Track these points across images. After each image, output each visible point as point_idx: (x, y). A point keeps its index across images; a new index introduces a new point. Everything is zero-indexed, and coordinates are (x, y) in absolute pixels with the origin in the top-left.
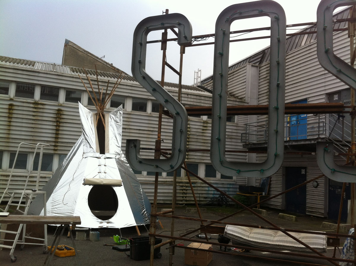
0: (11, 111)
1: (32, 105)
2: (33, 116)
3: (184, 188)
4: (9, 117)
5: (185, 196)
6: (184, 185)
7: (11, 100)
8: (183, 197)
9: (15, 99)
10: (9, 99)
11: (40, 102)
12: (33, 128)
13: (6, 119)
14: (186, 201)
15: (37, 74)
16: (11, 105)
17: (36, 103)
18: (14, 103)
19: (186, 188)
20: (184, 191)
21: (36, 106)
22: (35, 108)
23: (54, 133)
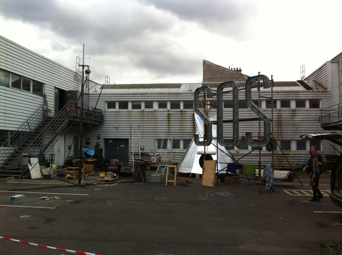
0: (169, 117)
1: (179, 113)
2: (181, 118)
3: (280, 158)
4: (169, 121)
5: (281, 163)
6: (280, 156)
7: (169, 111)
8: (279, 164)
9: (170, 111)
10: (167, 111)
11: (183, 111)
12: (181, 125)
13: (167, 122)
14: (282, 167)
15: (180, 95)
16: (168, 114)
17: (181, 111)
18: (170, 113)
19: (281, 158)
20: (280, 160)
21: (182, 113)
22: (181, 114)
23: (192, 128)
